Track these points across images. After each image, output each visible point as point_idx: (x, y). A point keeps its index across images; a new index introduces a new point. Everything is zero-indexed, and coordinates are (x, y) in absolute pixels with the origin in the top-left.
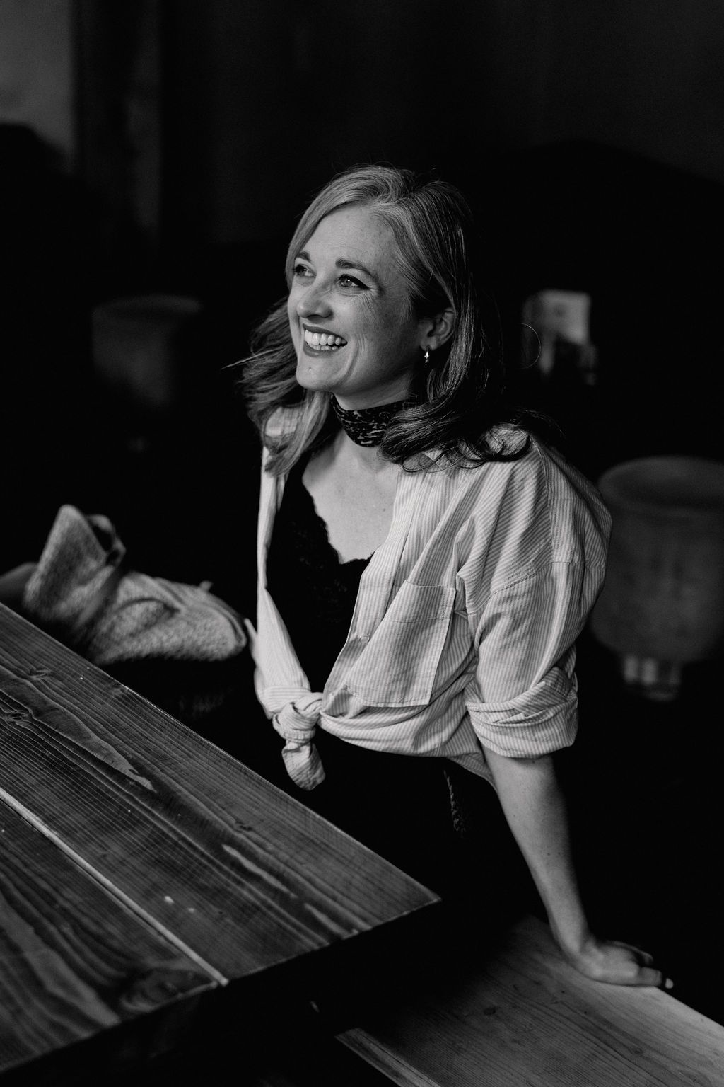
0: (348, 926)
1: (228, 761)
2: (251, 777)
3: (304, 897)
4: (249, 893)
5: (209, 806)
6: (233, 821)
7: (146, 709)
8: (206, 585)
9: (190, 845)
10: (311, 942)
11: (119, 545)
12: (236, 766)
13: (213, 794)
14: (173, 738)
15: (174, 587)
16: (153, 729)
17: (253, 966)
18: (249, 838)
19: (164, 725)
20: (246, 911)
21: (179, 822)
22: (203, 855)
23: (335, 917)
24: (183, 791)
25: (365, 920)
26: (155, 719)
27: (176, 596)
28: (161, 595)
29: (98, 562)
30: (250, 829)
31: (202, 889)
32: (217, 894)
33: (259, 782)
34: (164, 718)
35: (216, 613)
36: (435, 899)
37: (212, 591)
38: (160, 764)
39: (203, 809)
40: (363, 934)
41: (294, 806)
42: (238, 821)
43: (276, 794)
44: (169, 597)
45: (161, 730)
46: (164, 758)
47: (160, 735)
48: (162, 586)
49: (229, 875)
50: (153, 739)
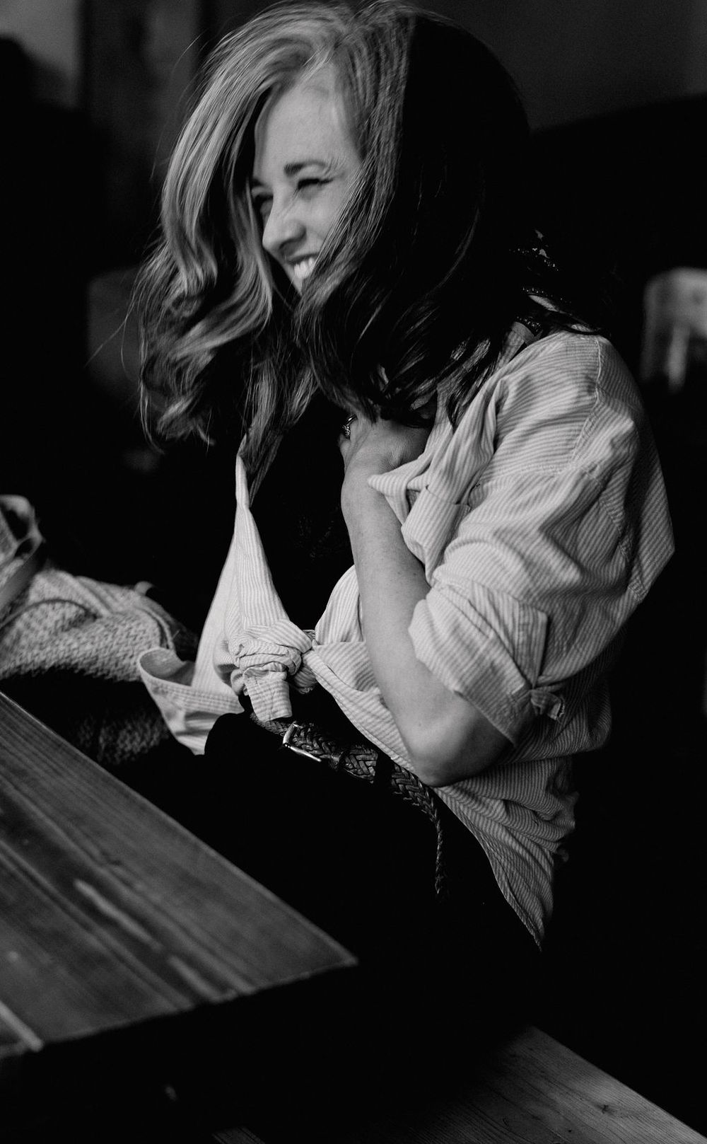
0: (223, 986)
1: (106, 781)
2: (134, 801)
3: (171, 948)
4: (97, 940)
5: (69, 833)
6: (96, 852)
7: (12, 714)
8: (143, 587)
9: (32, 879)
10: (167, 1003)
11: (35, 535)
12: (116, 787)
13: (78, 819)
14: (40, 750)
15: (101, 588)
16: (15, 738)
17: (80, 1026)
18: (113, 873)
19: (31, 733)
20: (86, 961)
21: (25, 850)
22: (45, 891)
23: (208, 976)
24: (38, 813)
25: (248, 979)
26: (21, 726)
27: (102, 601)
28: (83, 599)
29: (6, 554)
30: (118, 863)
31: (34, 932)
32: (54, 940)
33: (143, 808)
34: (34, 726)
35: (145, 617)
36: (349, 960)
37: (149, 594)
38: (16, 780)
39: (59, 835)
40: (242, 999)
41: (184, 839)
42: (104, 853)
43: (164, 823)
44: (94, 602)
45: (26, 740)
46: (21, 773)
47: (24, 745)
48: (85, 586)
49: (73, 916)
50: (13, 750)
